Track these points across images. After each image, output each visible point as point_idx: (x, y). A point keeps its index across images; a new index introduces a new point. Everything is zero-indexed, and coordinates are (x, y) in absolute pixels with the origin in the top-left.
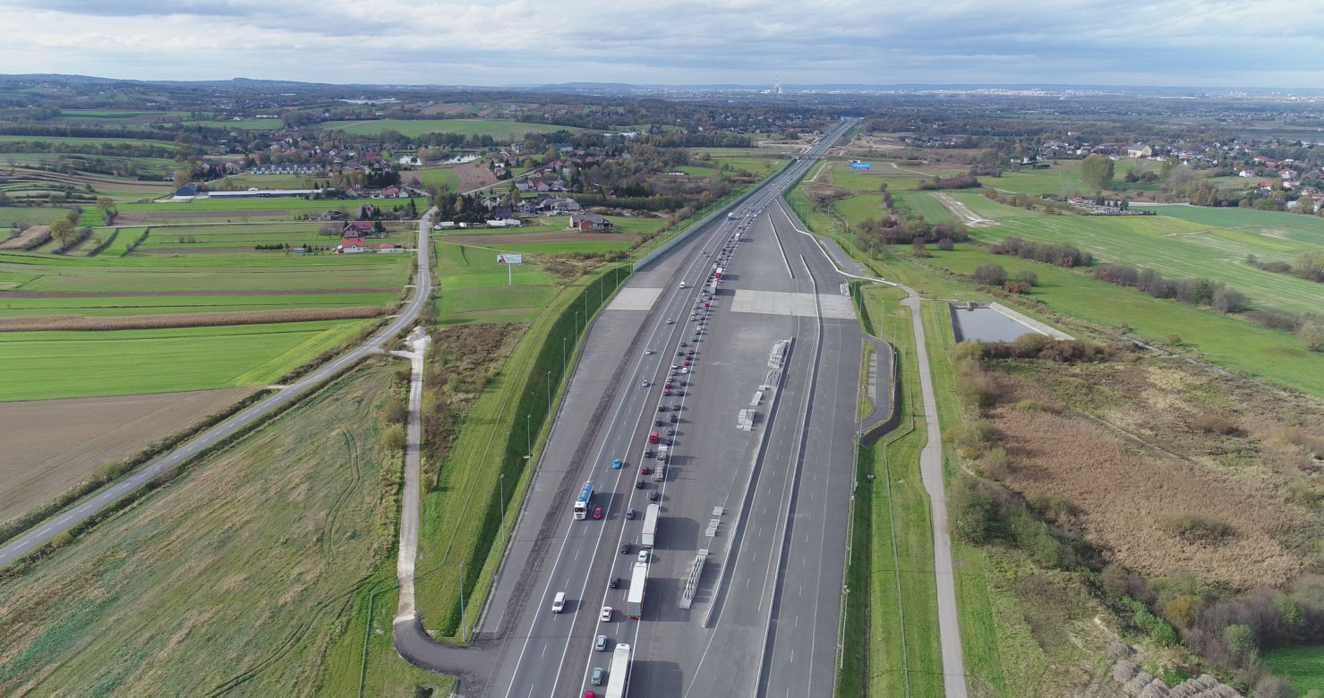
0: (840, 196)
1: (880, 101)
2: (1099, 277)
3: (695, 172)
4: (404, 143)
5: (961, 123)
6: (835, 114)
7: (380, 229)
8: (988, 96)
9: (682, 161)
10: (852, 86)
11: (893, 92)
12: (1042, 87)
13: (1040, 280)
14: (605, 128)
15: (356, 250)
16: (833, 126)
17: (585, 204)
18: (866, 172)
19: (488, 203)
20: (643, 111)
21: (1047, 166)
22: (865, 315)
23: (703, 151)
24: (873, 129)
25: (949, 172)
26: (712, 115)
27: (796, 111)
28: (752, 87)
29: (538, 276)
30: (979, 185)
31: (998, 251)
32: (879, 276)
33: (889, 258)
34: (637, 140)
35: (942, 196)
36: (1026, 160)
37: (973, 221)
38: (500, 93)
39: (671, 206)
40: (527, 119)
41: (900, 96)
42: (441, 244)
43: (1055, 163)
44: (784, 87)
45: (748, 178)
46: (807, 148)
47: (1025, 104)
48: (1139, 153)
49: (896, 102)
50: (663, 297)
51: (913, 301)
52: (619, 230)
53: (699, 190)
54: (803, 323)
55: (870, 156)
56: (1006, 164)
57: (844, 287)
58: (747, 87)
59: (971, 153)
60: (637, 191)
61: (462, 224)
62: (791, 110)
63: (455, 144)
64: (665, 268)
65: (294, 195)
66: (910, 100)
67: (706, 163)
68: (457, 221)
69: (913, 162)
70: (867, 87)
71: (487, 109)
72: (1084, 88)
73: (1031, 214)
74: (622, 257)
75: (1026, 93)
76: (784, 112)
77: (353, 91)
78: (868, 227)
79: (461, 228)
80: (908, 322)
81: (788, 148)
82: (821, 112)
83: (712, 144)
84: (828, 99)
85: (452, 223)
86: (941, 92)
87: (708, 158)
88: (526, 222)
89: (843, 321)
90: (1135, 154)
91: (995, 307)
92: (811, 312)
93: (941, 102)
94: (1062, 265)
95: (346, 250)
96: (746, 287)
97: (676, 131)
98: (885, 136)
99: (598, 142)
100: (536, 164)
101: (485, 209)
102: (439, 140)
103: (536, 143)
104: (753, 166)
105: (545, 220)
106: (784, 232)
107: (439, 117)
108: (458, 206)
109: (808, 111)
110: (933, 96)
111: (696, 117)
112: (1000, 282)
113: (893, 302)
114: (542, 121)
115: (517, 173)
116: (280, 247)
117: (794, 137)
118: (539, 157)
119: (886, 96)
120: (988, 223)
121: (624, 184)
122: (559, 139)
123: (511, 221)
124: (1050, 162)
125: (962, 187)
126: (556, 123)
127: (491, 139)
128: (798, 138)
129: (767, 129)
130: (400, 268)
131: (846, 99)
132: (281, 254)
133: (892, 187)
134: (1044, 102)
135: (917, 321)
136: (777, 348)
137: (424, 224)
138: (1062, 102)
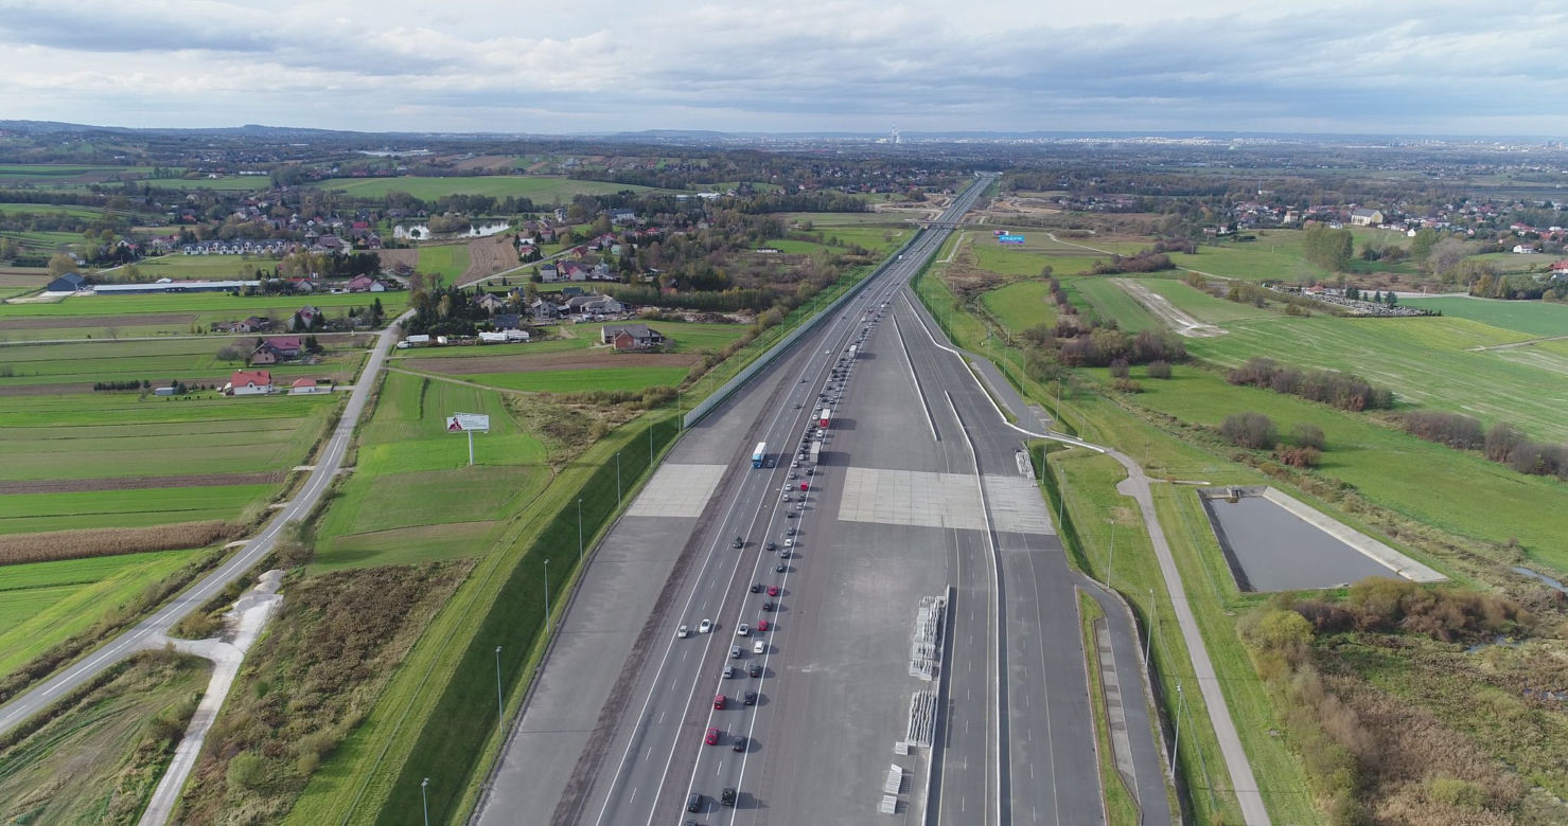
0: (990, 283)
1: (1018, 152)
2: (1411, 430)
3: (792, 247)
4: (414, 211)
5: (1123, 180)
6: (968, 168)
7: (313, 347)
8: (1145, 145)
9: (775, 232)
10: (983, 134)
11: (1031, 141)
12: (1207, 135)
13: (1330, 438)
14: (681, 187)
15: (254, 390)
16: (967, 183)
17: (630, 303)
18: (1019, 248)
19: (488, 303)
20: (732, 165)
21: (1252, 238)
22: (1068, 526)
23: (803, 218)
24: (1017, 187)
25: (1131, 247)
26: (817, 170)
27: (919, 164)
28: (867, 136)
29: (527, 445)
30: (1173, 267)
31: (1243, 380)
32: (1072, 432)
33: (1078, 395)
34: (719, 204)
35: (1129, 284)
36: (1223, 230)
37: (1187, 328)
38: (562, 143)
39: (757, 304)
40: (584, 176)
41: (1041, 146)
42: (398, 374)
43: (1262, 234)
44: (902, 135)
45: (863, 258)
46: (937, 214)
47: (1191, 154)
48: (1367, 220)
49: (1036, 152)
50: (726, 484)
51: (1137, 485)
52: (674, 347)
53: (797, 278)
54: (963, 543)
55: (1019, 224)
56: (1197, 233)
57: (1022, 460)
58: (860, 135)
59: (1147, 218)
60: (708, 282)
61: (440, 340)
62: (913, 164)
63: (483, 209)
64: (735, 420)
65: (220, 289)
66: (1052, 151)
67: (807, 235)
68: (433, 335)
69: (1076, 232)
70: (1001, 135)
71: (539, 163)
72: (1256, 136)
73: (1265, 316)
74: (669, 398)
75: (1187, 142)
76: (905, 165)
77: (379, 141)
78: (1038, 338)
79: (438, 345)
80: (1141, 534)
81: (912, 213)
82: (951, 165)
83: (815, 208)
84: (956, 150)
85: (425, 338)
86: (1089, 142)
87: (809, 227)
88: (538, 334)
89: (1033, 540)
90: (1361, 221)
91: (1273, 495)
92: (974, 521)
93: (1089, 153)
94: (1346, 407)
95: (238, 391)
96: (865, 462)
97: (770, 190)
98: (1033, 196)
99: (670, 207)
100: (578, 239)
101: (485, 313)
102: (461, 203)
103: (585, 209)
104: (870, 240)
105: (566, 331)
106: (916, 344)
107: (477, 173)
108: (443, 308)
109: (934, 164)
110: (1082, 144)
111: (797, 172)
112: (1266, 443)
113: (1105, 487)
114: (602, 177)
115: (549, 252)
116: (134, 386)
117: (920, 198)
118: (582, 229)
119: (1024, 146)
120: (1211, 331)
121: (691, 270)
122: (618, 203)
123: (515, 333)
124: (1255, 232)
125: (1151, 270)
126: (620, 180)
127: (530, 202)
128: (924, 199)
129: (885, 188)
130: (305, 427)
131: (978, 149)
132: (133, 398)
133: (1060, 269)
134: (1214, 153)
135: (1155, 531)
136: (925, 617)
137: (386, 337)
138: (1232, 152)
